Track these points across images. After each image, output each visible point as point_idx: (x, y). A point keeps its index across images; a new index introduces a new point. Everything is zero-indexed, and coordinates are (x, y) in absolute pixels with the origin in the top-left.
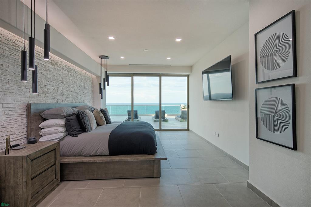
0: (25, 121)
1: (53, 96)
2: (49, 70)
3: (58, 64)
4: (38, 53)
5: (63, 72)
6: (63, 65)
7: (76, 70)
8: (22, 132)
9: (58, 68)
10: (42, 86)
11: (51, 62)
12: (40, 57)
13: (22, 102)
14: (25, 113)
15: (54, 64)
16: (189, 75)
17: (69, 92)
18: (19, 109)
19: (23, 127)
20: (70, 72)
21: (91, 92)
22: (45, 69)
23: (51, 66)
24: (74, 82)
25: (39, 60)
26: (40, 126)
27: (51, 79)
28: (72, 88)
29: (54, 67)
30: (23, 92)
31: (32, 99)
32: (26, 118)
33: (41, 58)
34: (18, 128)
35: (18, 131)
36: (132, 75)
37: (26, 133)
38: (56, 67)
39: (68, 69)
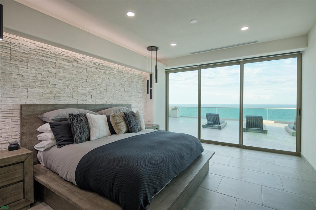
0: (19, 123)
1: (69, 96)
2: (62, 68)
3: (79, 60)
4: (43, 49)
5: (89, 69)
6: (88, 62)
7: (113, 67)
8: (13, 135)
9: (78, 65)
10: (49, 86)
11: (66, 58)
12: (45, 54)
13: (14, 103)
14: (19, 115)
15: (72, 60)
16: (301, 54)
17: (99, 92)
18: (8, 110)
19: (15, 130)
20: (101, 69)
21: (141, 91)
22: (54, 67)
23: (66, 63)
24: (108, 81)
25: (45, 57)
26: (38, 129)
27: (65, 77)
28: (105, 88)
29: (71, 64)
30: (16, 92)
31: (31, 100)
32: (19, 120)
33: (48, 54)
34: (7, 131)
35: (6, 134)
36: (199, 68)
37: (19, 137)
38: (75, 64)
39: (98, 66)
